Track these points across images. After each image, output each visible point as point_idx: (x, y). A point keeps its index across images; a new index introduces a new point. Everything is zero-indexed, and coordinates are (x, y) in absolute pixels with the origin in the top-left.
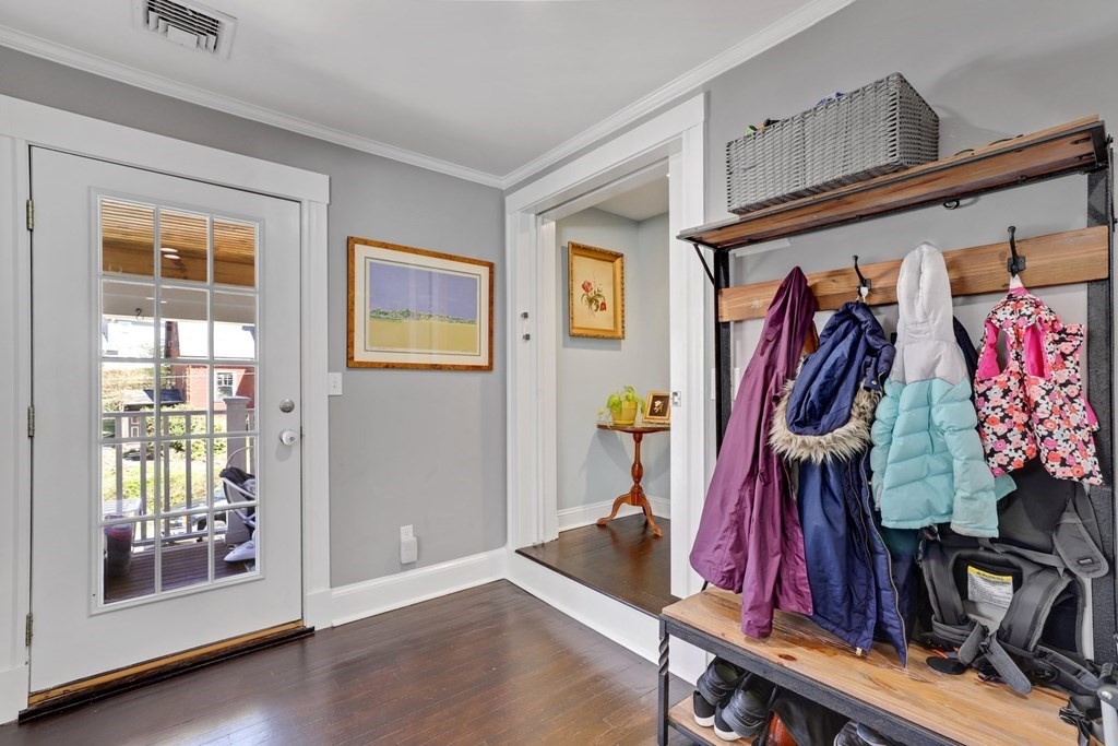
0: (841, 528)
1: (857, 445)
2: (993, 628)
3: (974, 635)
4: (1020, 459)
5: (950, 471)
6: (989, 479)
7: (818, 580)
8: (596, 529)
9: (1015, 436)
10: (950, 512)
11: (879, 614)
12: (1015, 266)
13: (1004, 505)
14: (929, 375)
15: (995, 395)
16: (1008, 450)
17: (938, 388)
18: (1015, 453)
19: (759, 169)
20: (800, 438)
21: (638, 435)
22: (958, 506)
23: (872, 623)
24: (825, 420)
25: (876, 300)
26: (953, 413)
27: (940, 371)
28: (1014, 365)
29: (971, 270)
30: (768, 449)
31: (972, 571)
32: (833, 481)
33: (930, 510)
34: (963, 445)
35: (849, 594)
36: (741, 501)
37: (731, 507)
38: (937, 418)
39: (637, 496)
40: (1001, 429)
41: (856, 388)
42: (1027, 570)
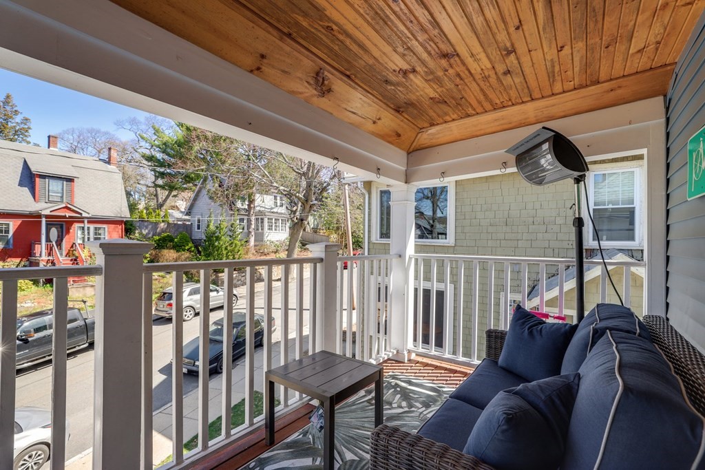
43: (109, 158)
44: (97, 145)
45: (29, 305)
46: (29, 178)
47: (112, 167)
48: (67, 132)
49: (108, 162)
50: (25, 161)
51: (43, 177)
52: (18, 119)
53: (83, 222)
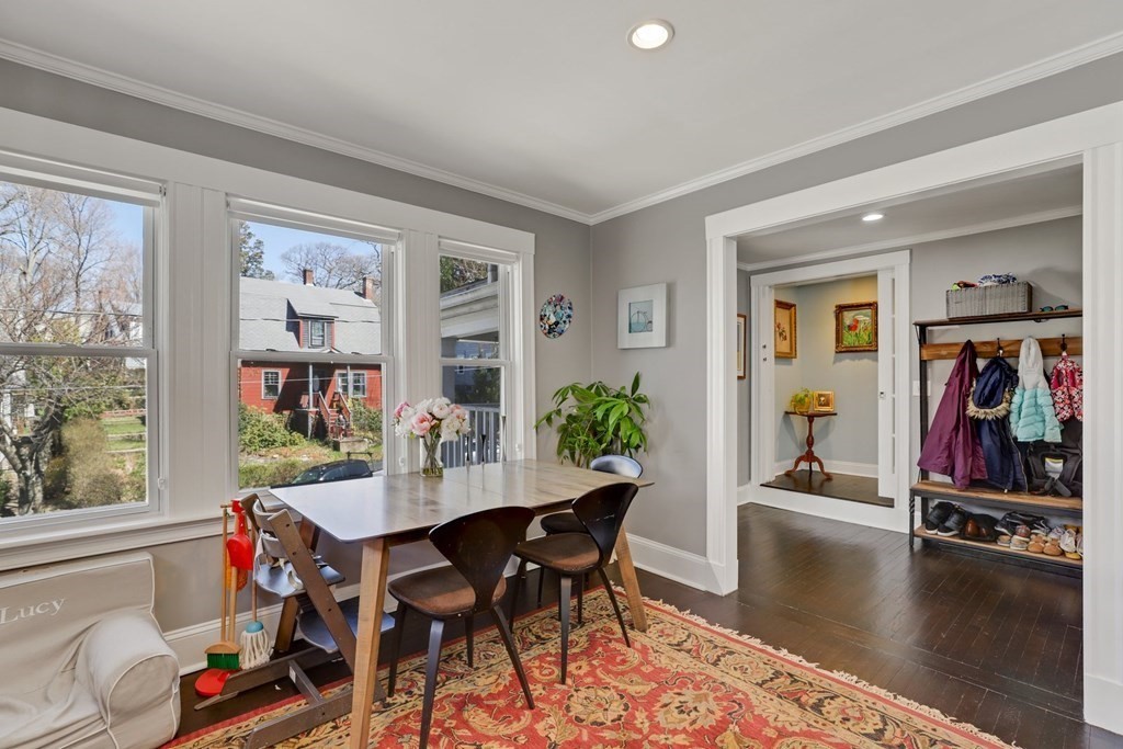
0: (999, 444)
1: (1004, 412)
2: (1057, 476)
3: (1049, 481)
4: (1068, 415)
5: (1044, 421)
6: (1058, 423)
7: (989, 465)
8: (785, 478)
9: (1066, 408)
10: (1043, 435)
11: (1015, 476)
12: (1064, 347)
13: (1062, 432)
14: (1036, 386)
15: (1059, 393)
16: (1064, 413)
17: (1039, 392)
18: (1066, 414)
19: (963, 304)
20: (983, 411)
21: (811, 418)
22: (1047, 432)
23: (1011, 480)
24: (992, 403)
25: (1006, 355)
26: (1045, 399)
27: (1040, 385)
28: (1065, 383)
29: (1047, 347)
30: (964, 415)
31: (1047, 460)
32: (994, 427)
33: (1036, 435)
34: (1049, 412)
35: (1002, 470)
36: (951, 438)
37: (945, 440)
38: (1039, 402)
39: (810, 457)
40: (1062, 405)
41: (1004, 391)
42: (1069, 456)
43: (364, 290)
44: (328, 264)
45: (306, 459)
46: (294, 321)
47: (367, 301)
48: (293, 250)
49: (363, 295)
50: (289, 303)
51: (306, 318)
52: (252, 242)
53: (346, 368)
